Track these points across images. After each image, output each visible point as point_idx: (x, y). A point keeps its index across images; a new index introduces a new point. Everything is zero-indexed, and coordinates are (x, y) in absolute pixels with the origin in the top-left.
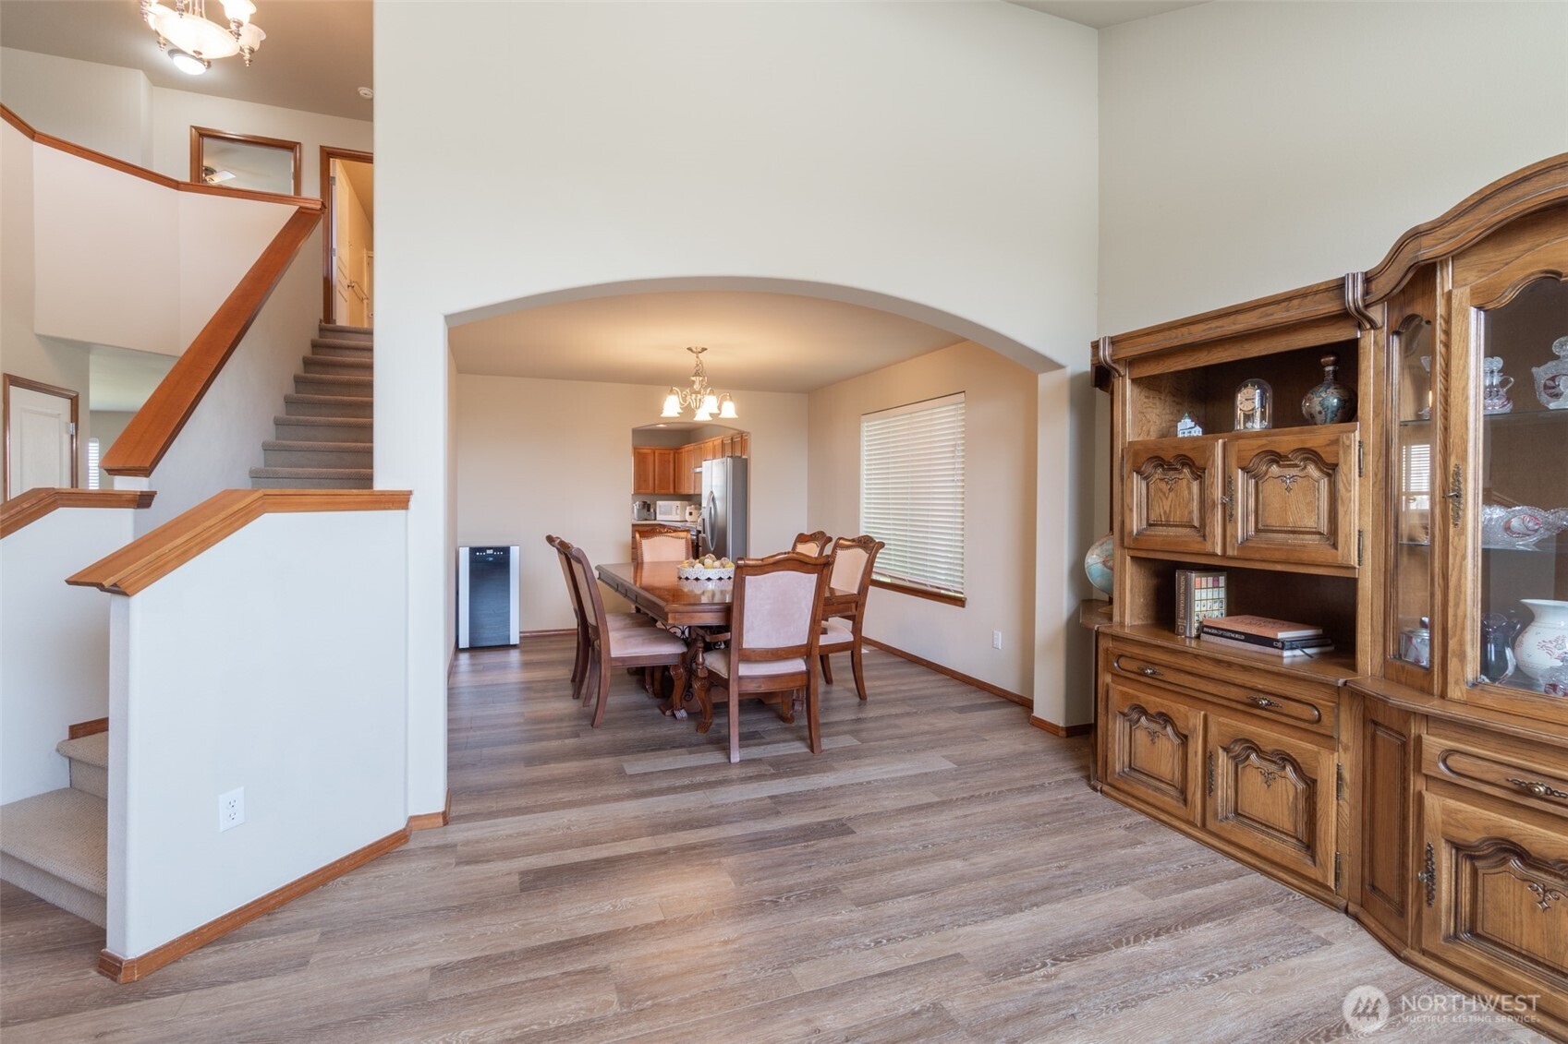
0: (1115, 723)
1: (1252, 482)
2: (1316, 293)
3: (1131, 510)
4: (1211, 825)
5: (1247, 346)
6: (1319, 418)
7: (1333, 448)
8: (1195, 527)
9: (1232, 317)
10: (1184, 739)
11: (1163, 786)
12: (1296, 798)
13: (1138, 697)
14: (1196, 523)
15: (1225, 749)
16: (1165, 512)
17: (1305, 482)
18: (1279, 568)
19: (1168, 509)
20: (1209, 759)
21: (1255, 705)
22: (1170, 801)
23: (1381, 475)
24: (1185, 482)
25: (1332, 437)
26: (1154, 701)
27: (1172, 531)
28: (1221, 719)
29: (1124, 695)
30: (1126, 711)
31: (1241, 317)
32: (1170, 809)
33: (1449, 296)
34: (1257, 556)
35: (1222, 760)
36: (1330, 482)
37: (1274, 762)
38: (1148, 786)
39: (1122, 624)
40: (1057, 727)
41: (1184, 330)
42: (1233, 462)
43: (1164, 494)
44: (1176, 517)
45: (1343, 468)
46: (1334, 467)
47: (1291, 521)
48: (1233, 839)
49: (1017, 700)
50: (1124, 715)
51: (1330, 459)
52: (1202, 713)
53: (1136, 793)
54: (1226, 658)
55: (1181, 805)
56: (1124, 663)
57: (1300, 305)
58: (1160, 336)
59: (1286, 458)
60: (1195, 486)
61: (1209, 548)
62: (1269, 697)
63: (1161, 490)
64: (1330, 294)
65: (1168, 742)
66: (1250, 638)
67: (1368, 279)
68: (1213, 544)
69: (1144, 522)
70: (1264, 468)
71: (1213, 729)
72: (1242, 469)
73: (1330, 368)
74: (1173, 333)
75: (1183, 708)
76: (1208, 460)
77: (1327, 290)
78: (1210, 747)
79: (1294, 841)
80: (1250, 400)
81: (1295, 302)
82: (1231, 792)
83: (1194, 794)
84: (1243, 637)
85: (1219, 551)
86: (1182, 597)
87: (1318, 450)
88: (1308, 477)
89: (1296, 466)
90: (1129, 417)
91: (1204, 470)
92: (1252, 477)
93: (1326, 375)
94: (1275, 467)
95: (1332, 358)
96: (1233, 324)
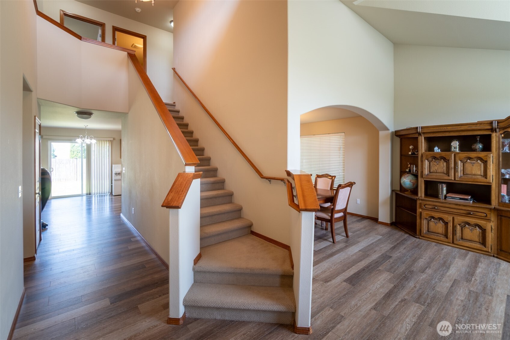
0: (424, 221)
1: (462, 163)
3: (425, 169)
4: (455, 242)
5: (461, 133)
6: (478, 150)
7: (487, 157)
8: (445, 173)
9: (460, 126)
10: (446, 224)
11: (439, 235)
12: (479, 234)
13: (431, 214)
14: (445, 172)
15: (459, 225)
16: (436, 170)
17: (477, 164)
18: (470, 183)
19: (436, 169)
20: (454, 227)
21: (470, 214)
22: (442, 238)
23: (497, 163)
24: (442, 163)
25: (486, 155)
26: (437, 215)
27: (438, 174)
28: (458, 218)
29: (427, 214)
30: (427, 218)
31: (462, 127)
32: (442, 240)
34: (465, 180)
35: (459, 228)
36: (484, 164)
37: (473, 226)
38: (435, 235)
39: (421, 196)
40: (388, 223)
41: (445, 128)
42: (457, 159)
43: (435, 165)
44: (440, 171)
45: (488, 161)
46: (486, 161)
47: (474, 173)
48: (462, 245)
49: (366, 217)
50: (426, 219)
51: (485, 159)
52: (452, 217)
53: (431, 237)
54: (459, 204)
55: (446, 239)
56: (426, 206)
57: (479, 126)
58: (437, 128)
59: (473, 158)
60: (445, 164)
61: (450, 178)
62: (473, 212)
63: (434, 164)
65: (441, 225)
66: (461, 199)
67: (498, 122)
68: (452, 177)
69: (429, 172)
70: (466, 160)
71: (456, 220)
72: (460, 160)
74: (442, 128)
75: (446, 216)
76: (450, 158)
78: (455, 224)
79: (478, 243)
80: (455, 144)
81: (478, 125)
82: (460, 234)
83: (450, 236)
84: (459, 199)
85: (453, 179)
86: (440, 190)
87: (482, 157)
88: (478, 163)
89: (475, 160)
90: (423, 146)
91: (449, 160)
92: (463, 162)
93: (477, 140)
94: (468, 160)
95: (479, 137)
96: (460, 128)
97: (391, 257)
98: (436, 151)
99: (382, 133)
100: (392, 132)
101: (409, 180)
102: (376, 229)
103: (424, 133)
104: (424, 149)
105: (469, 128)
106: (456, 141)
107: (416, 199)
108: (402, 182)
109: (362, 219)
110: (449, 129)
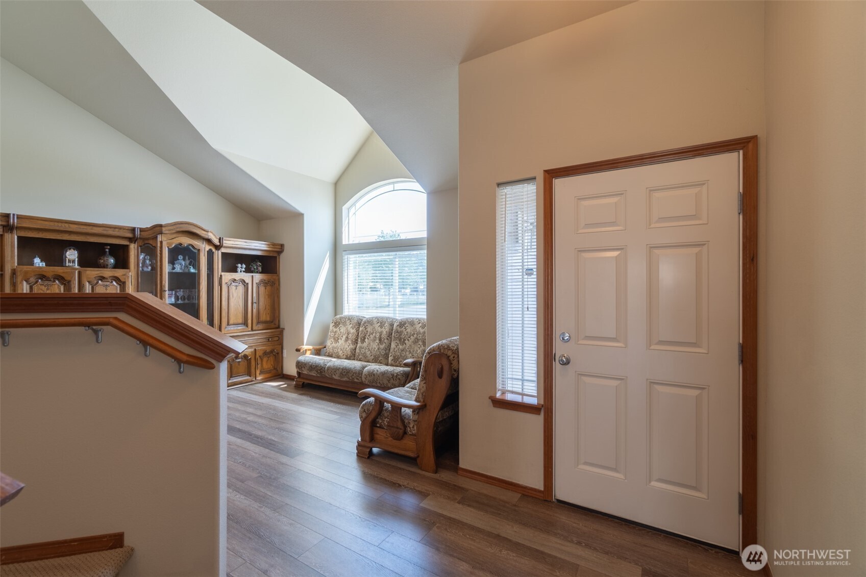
1: (90, 286)
2: (124, 229)
5: (88, 237)
6: (109, 266)
7: (124, 277)
9: (91, 227)
17: (112, 287)
23: (136, 285)
24: (56, 286)
25: (124, 273)
31: (95, 228)
33: (161, 242)
36: (120, 287)
41: (67, 225)
42: (82, 279)
43: (43, 291)
45: (127, 283)
46: (124, 283)
51: (123, 280)
57: (118, 232)
59: (107, 279)
63: (42, 289)
64: (129, 231)
67: (142, 230)
70: (96, 282)
73: (108, 250)
74: (60, 224)
76: (72, 277)
77: (128, 230)
80: (72, 255)
81: (117, 230)
87: (119, 277)
88: (114, 285)
89: (109, 281)
90: (16, 254)
91: (69, 282)
92: (91, 285)
93: (106, 252)
94: (100, 282)
95: (109, 247)
96: (92, 229)
98: (37, 265)
105: (105, 232)
106: (74, 249)
110: (74, 228)
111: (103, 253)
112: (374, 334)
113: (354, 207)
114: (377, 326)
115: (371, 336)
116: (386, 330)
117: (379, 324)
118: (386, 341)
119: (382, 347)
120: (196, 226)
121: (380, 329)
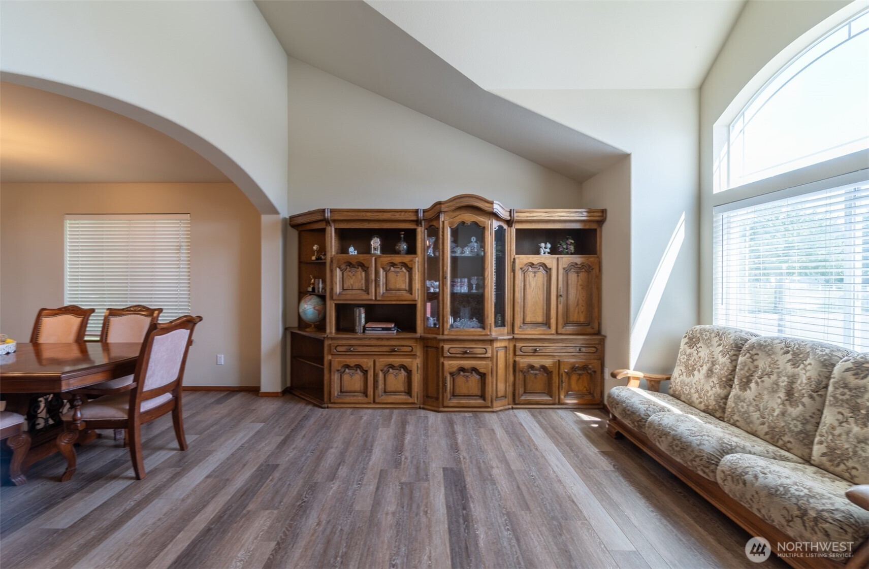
0: (334, 375)
1: (385, 273)
2: (409, 212)
3: (336, 284)
4: (377, 401)
5: (383, 224)
6: (402, 252)
7: (411, 263)
8: (363, 290)
9: (382, 213)
10: (365, 372)
11: (356, 394)
12: (405, 379)
13: (345, 361)
14: (364, 288)
15: (382, 370)
16: (351, 284)
17: (402, 273)
18: (394, 303)
19: (352, 283)
20: (375, 376)
21: (394, 351)
22: (361, 398)
23: (423, 272)
24: (359, 272)
25: (411, 259)
26: (352, 361)
27: (354, 292)
28: (381, 360)
29: (339, 362)
30: (340, 368)
31: (385, 214)
32: (361, 401)
33: (443, 222)
34: (388, 299)
35: (381, 375)
36: (409, 274)
37: (397, 369)
38: (350, 396)
39: (331, 333)
40: (277, 393)
41: (364, 213)
42: (379, 265)
43: (350, 277)
44: (356, 286)
45: (414, 269)
46: (411, 269)
47: (398, 286)
48: (386, 401)
49: (237, 389)
50: (338, 370)
51: (410, 266)
52: (373, 360)
53: (345, 401)
54: (382, 337)
55: (365, 398)
56: (339, 349)
58: (353, 214)
59: (396, 265)
60: (363, 274)
61: (369, 297)
62: (397, 347)
63: (349, 275)
64: (413, 213)
65: (359, 375)
66: (384, 329)
67: (425, 211)
68: (372, 296)
69: (341, 288)
70: (389, 268)
71: (377, 364)
72: (383, 268)
73: (402, 236)
75: (365, 360)
76: (370, 264)
77: (412, 212)
78: (376, 372)
79: (403, 393)
80: (376, 243)
81: (403, 213)
82: (383, 386)
83: (370, 392)
84: (381, 329)
85: (374, 298)
86: (358, 318)
87: (407, 263)
88: (403, 271)
89: (399, 268)
90: (333, 244)
91: (368, 268)
92: (385, 271)
93: (401, 237)
94: (392, 268)
95: (403, 233)
96: (382, 215)
97: (278, 465)
98: (351, 254)
99: (266, 219)
100: (285, 220)
101: (313, 307)
102: (254, 410)
103: (335, 221)
104: (335, 251)
105: (393, 217)
106: (377, 237)
107: (322, 339)
108: (301, 310)
109: (227, 395)
110: (369, 216)
111: (399, 240)
112: (774, 377)
113: (742, 117)
114: (783, 361)
115: (765, 378)
116: (807, 374)
117: (789, 356)
118: (806, 400)
119: (795, 411)
120: (477, 198)
121: (789, 368)
